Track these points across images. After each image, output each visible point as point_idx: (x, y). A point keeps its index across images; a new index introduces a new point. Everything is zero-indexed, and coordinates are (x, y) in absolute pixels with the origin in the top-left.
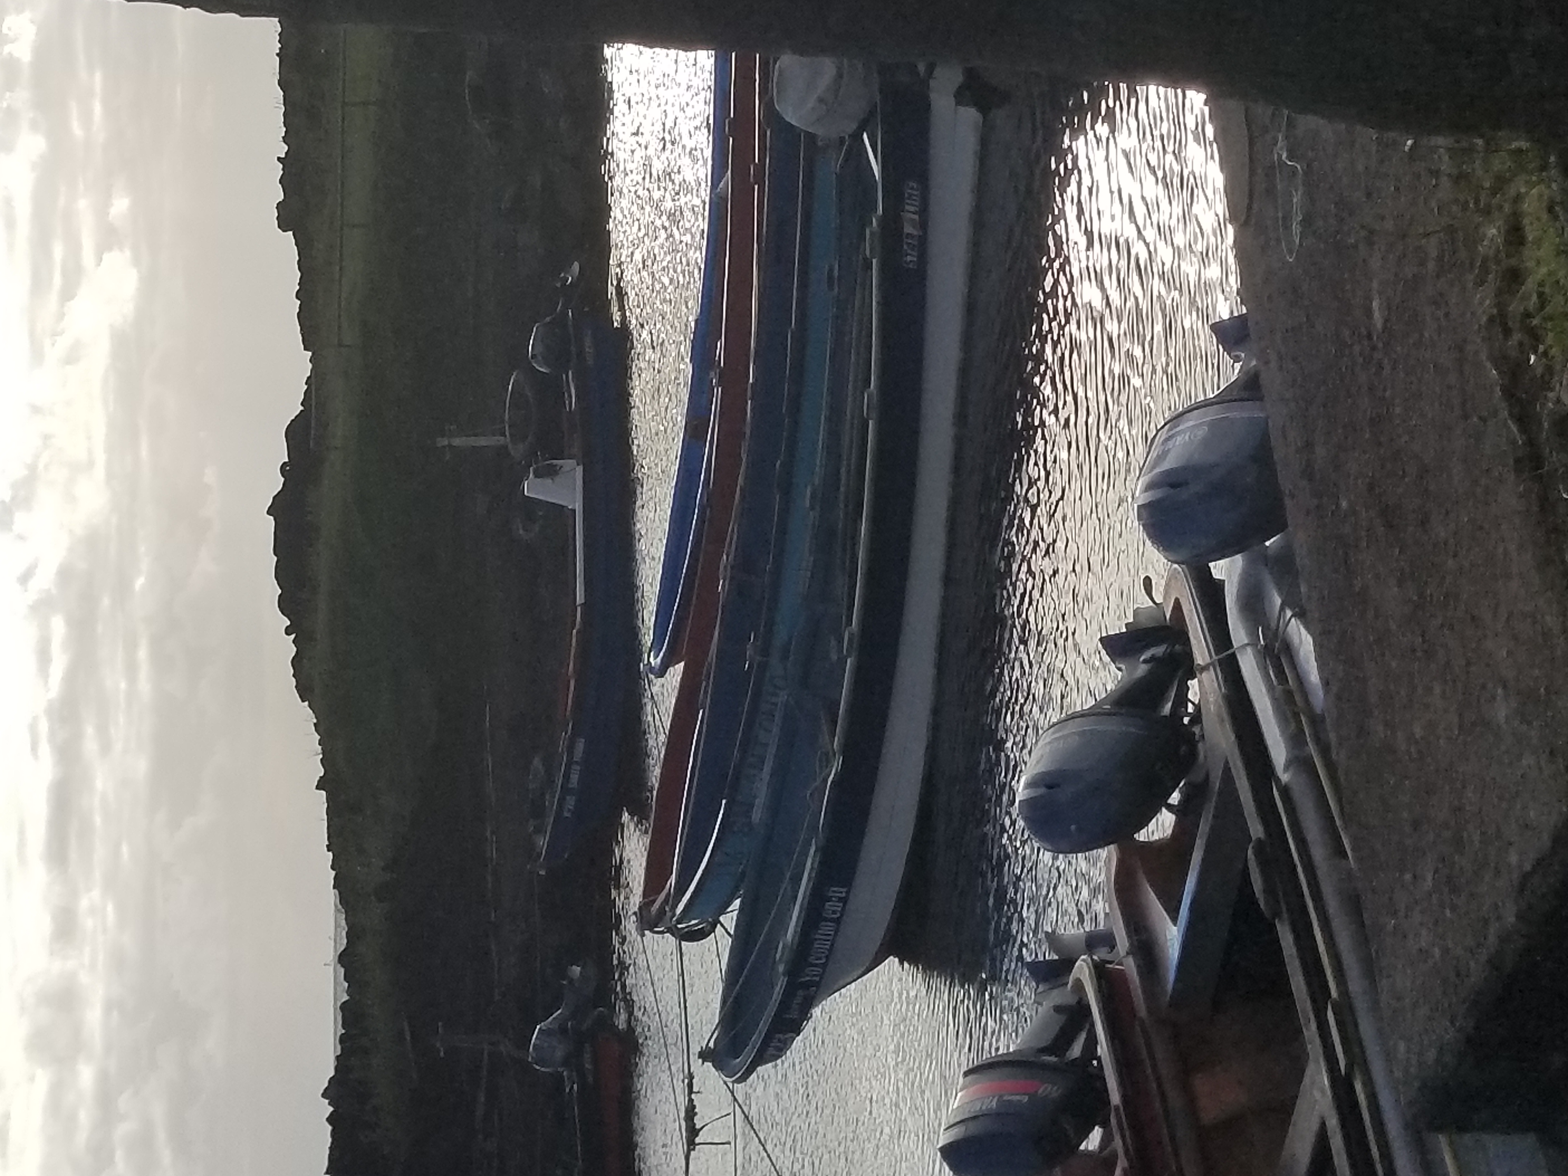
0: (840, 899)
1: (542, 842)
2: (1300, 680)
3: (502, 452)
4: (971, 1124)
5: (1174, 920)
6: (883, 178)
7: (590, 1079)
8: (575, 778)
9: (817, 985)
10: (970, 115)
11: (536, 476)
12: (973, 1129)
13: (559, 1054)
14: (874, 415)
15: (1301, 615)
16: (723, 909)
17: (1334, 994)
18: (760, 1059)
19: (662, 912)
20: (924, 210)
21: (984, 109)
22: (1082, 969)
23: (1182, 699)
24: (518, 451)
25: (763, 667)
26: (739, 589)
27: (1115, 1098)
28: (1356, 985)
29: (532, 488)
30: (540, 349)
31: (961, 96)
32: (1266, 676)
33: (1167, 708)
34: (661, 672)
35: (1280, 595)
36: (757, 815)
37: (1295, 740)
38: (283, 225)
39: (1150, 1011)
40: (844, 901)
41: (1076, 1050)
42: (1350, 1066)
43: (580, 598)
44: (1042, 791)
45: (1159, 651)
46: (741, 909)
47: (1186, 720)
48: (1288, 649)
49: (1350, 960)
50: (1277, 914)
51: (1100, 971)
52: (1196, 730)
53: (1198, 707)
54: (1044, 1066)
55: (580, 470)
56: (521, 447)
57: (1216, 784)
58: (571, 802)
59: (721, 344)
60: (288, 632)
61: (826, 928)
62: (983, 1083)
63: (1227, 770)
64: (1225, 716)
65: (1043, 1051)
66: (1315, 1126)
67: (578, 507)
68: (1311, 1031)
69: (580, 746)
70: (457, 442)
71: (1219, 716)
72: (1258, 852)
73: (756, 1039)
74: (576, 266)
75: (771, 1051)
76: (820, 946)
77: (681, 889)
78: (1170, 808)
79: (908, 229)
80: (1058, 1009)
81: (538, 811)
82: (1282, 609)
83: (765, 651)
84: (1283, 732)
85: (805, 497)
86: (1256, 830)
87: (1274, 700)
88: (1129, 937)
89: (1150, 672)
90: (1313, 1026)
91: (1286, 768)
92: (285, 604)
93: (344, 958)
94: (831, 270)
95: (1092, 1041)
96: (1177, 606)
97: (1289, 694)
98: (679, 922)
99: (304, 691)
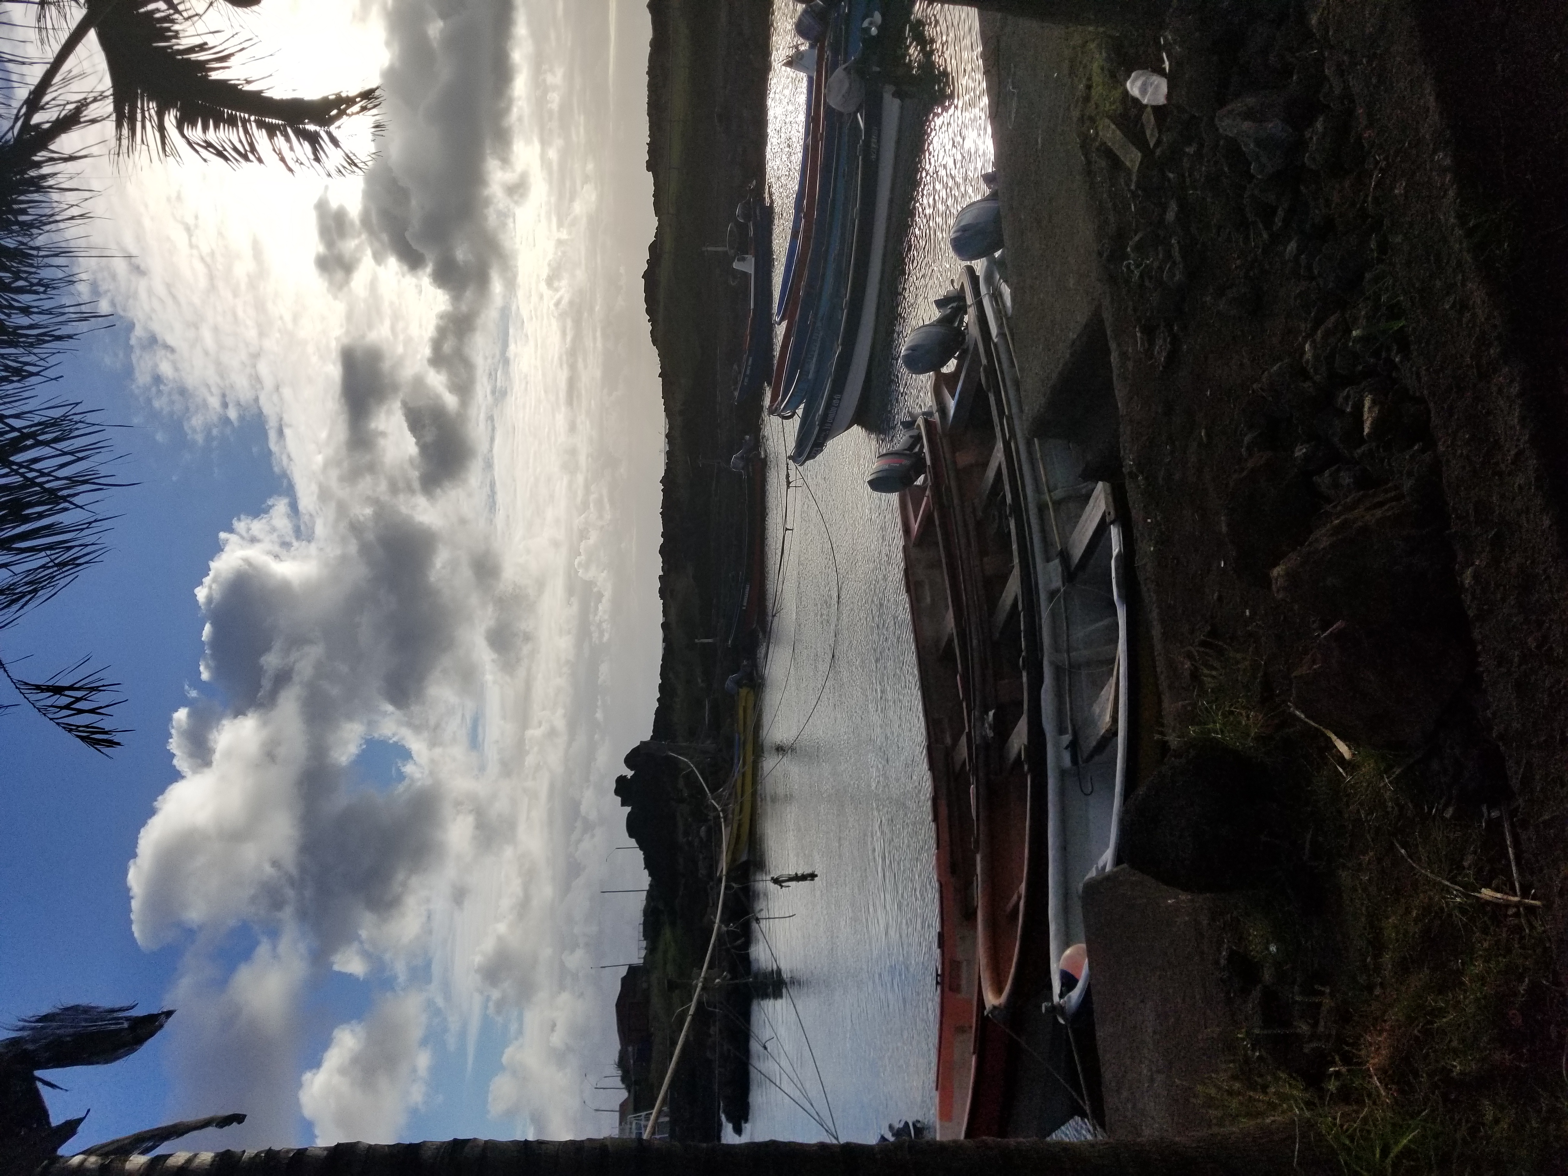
0: (839, 399)
1: (736, 394)
2: (1004, 305)
3: (726, 253)
4: (880, 473)
5: (953, 397)
6: (865, 128)
7: (751, 475)
8: (748, 372)
9: (829, 430)
10: (897, 102)
11: (738, 260)
12: (880, 475)
13: (741, 465)
14: (858, 216)
15: (1006, 281)
16: (797, 407)
17: (1007, 413)
18: (808, 458)
19: (776, 408)
20: (879, 136)
21: (902, 100)
22: (920, 421)
23: (962, 321)
24: (731, 252)
25: (815, 323)
26: (808, 294)
27: (928, 462)
28: (1015, 410)
29: (736, 265)
30: (740, 212)
31: (894, 95)
32: (992, 305)
33: (956, 324)
34: (779, 323)
35: (999, 273)
36: (810, 376)
37: (1000, 326)
38: (648, 170)
39: (943, 429)
40: (840, 400)
41: (917, 450)
42: (1010, 437)
43: (752, 307)
44: (910, 352)
45: (954, 305)
46: (804, 408)
47: (963, 328)
48: (1001, 295)
49: (1013, 402)
50: (989, 390)
51: (926, 421)
52: (966, 331)
53: (967, 324)
54: (906, 455)
55: (753, 259)
56: (732, 251)
57: (971, 348)
58: (746, 380)
59: (805, 201)
60: (649, 321)
61: (833, 409)
62: (883, 461)
63: (976, 344)
64: (976, 322)
65: (905, 450)
66: (997, 464)
67: (752, 271)
68: (998, 429)
69: (751, 359)
70: (709, 249)
71: (974, 321)
72: (985, 370)
73: (808, 450)
74: (754, 182)
75: (812, 454)
76: (831, 416)
77: (782, 401)
78: (955, 358)
79: (873, 145)
80: (911, 437)
81: (736, 383)
82: (1000, 279)
83: (816, 315)
84: (996, 324)
85: (831, 258)
86: (984, 361)
87: (994, 313)
88: (937, 405)
89: (951, 312)
90: (999, 428)
91: (996, 337)
92: (648, 311)
93: (667, 436)
94: (844, 170)
95: (922, 447)
96: (962, 285)
97: (1000, 312)
98: (782, 411)
99: (655, 342)
